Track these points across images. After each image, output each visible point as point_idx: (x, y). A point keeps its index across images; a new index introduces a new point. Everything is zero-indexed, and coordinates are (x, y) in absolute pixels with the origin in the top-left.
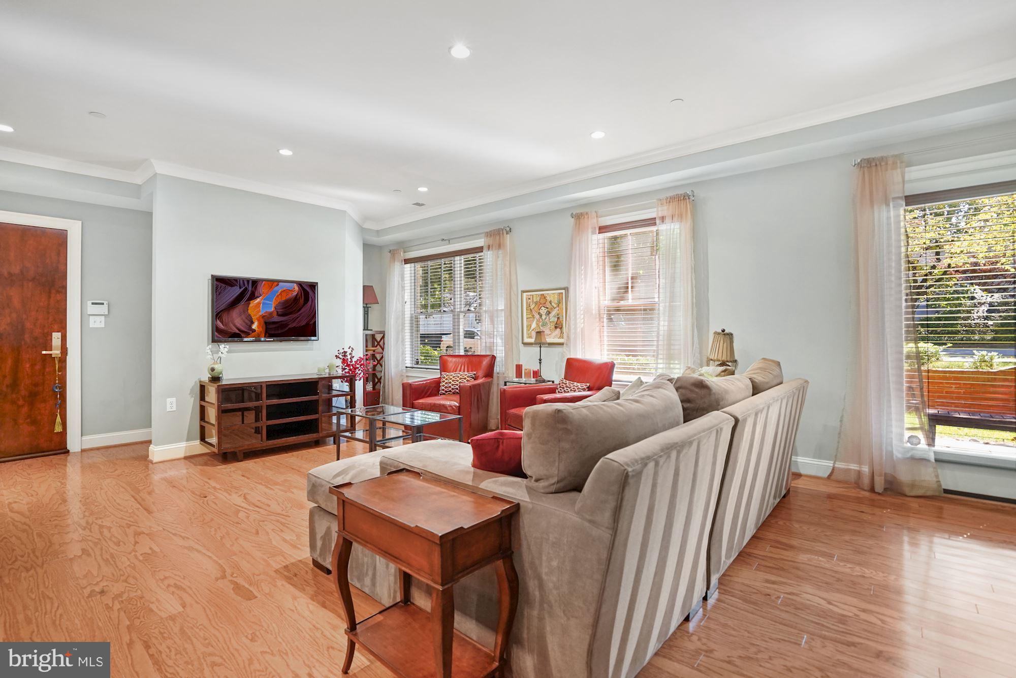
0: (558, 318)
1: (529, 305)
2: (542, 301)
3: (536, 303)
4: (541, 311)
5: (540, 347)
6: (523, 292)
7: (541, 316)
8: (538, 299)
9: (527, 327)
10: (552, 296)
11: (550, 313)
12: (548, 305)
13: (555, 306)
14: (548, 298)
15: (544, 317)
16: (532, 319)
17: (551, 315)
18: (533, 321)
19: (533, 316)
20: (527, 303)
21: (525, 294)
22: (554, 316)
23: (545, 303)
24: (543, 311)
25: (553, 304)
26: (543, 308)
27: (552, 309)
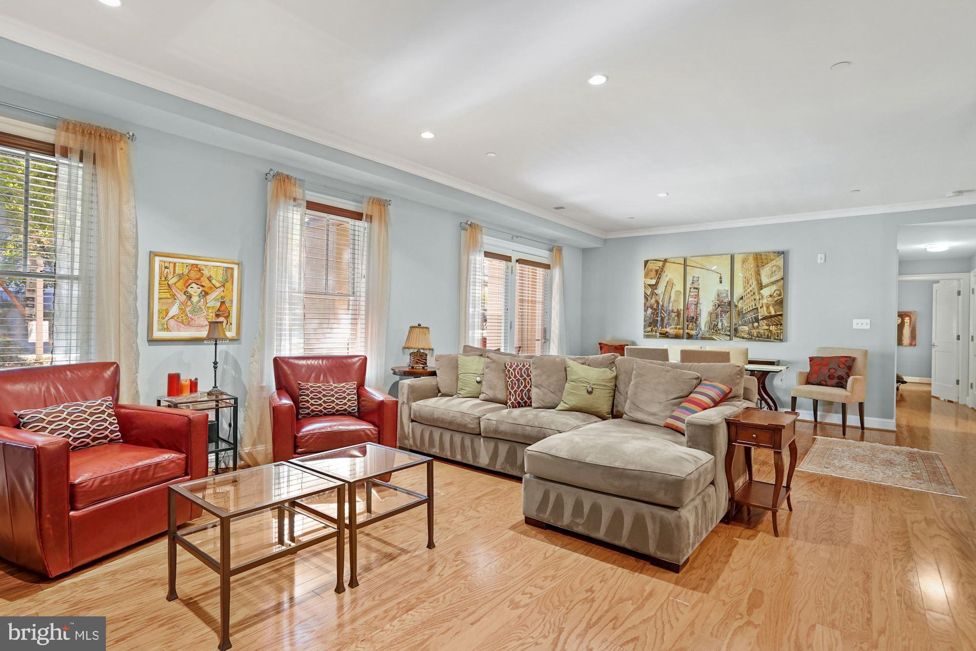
0: (223, 303)
1: (164, 278)
2: (194, 275)
3: (181, 276)
4: (189, 289)
5: (216, 344)
6: (153, 255)
7: (190, 297)
8: (186, 271)
9: (159, 312)
10: (214, 270)
11: (207, 294)
12: (205, 282)
13: (218, 285)
14: (206, 272)
15: (195, 299)
16: (171, 301)
17: (210, 298)
18: (173, 304)
19: (174, 296)
20: (161, 273)
21: (157, 259)
22: (215, 299)
23: (198, 279)
24: (195, 290)
25: (214, 282)
26: (194, 285)
27: (211, 288)
